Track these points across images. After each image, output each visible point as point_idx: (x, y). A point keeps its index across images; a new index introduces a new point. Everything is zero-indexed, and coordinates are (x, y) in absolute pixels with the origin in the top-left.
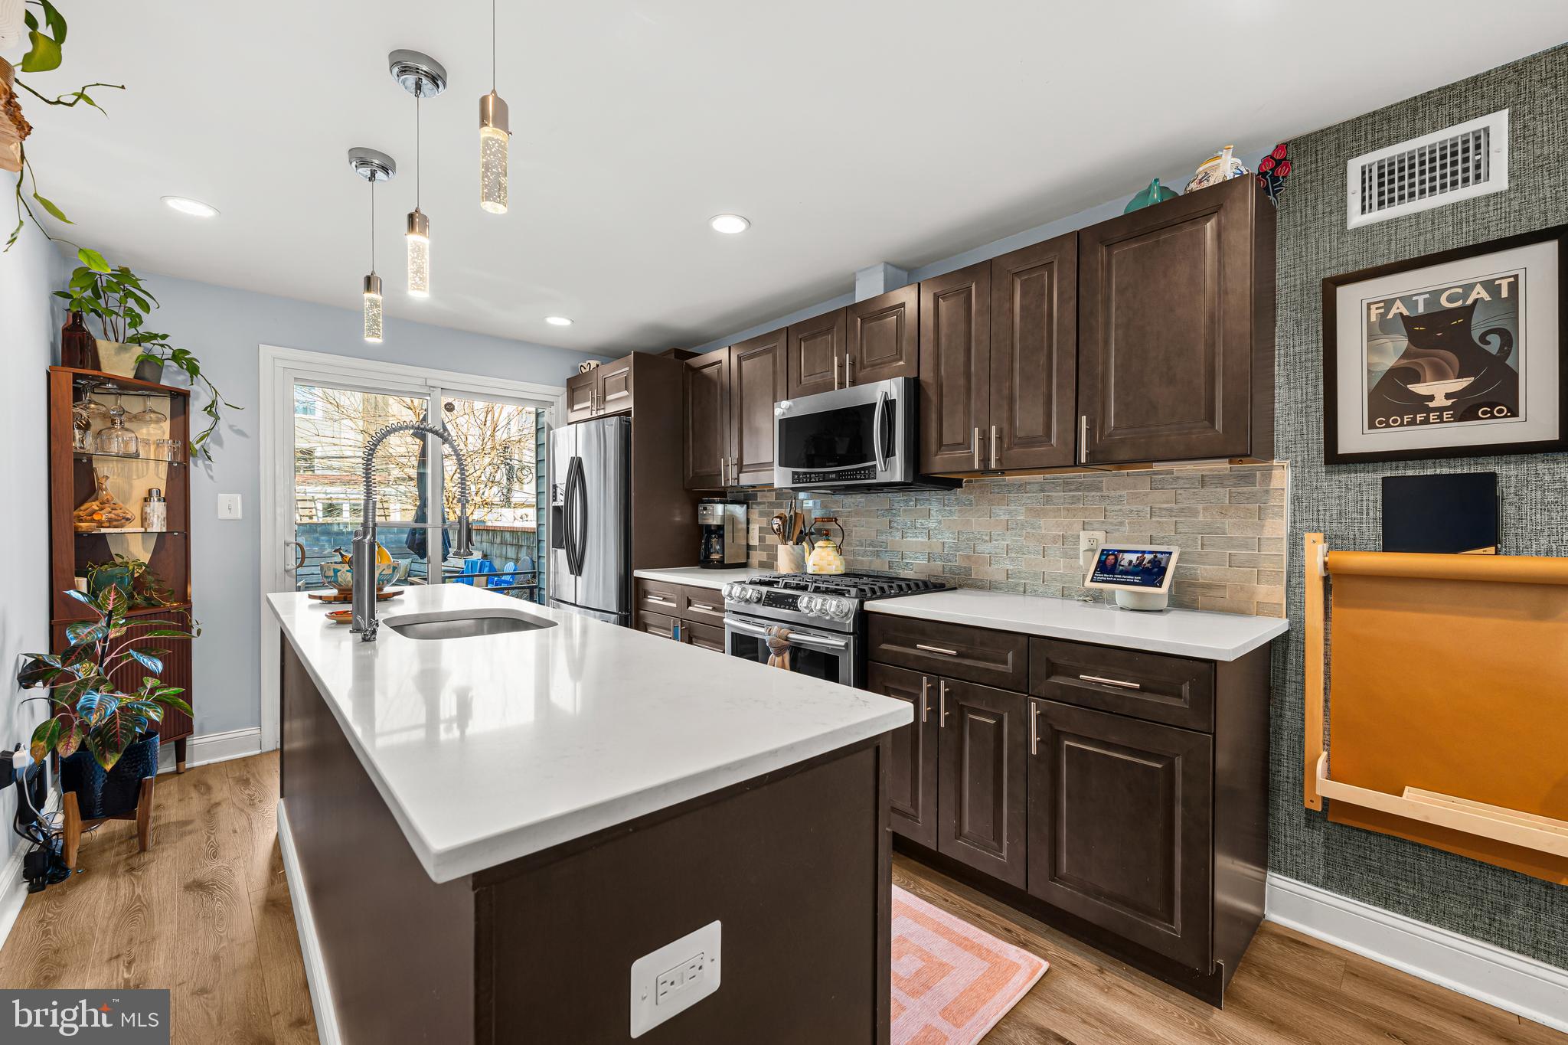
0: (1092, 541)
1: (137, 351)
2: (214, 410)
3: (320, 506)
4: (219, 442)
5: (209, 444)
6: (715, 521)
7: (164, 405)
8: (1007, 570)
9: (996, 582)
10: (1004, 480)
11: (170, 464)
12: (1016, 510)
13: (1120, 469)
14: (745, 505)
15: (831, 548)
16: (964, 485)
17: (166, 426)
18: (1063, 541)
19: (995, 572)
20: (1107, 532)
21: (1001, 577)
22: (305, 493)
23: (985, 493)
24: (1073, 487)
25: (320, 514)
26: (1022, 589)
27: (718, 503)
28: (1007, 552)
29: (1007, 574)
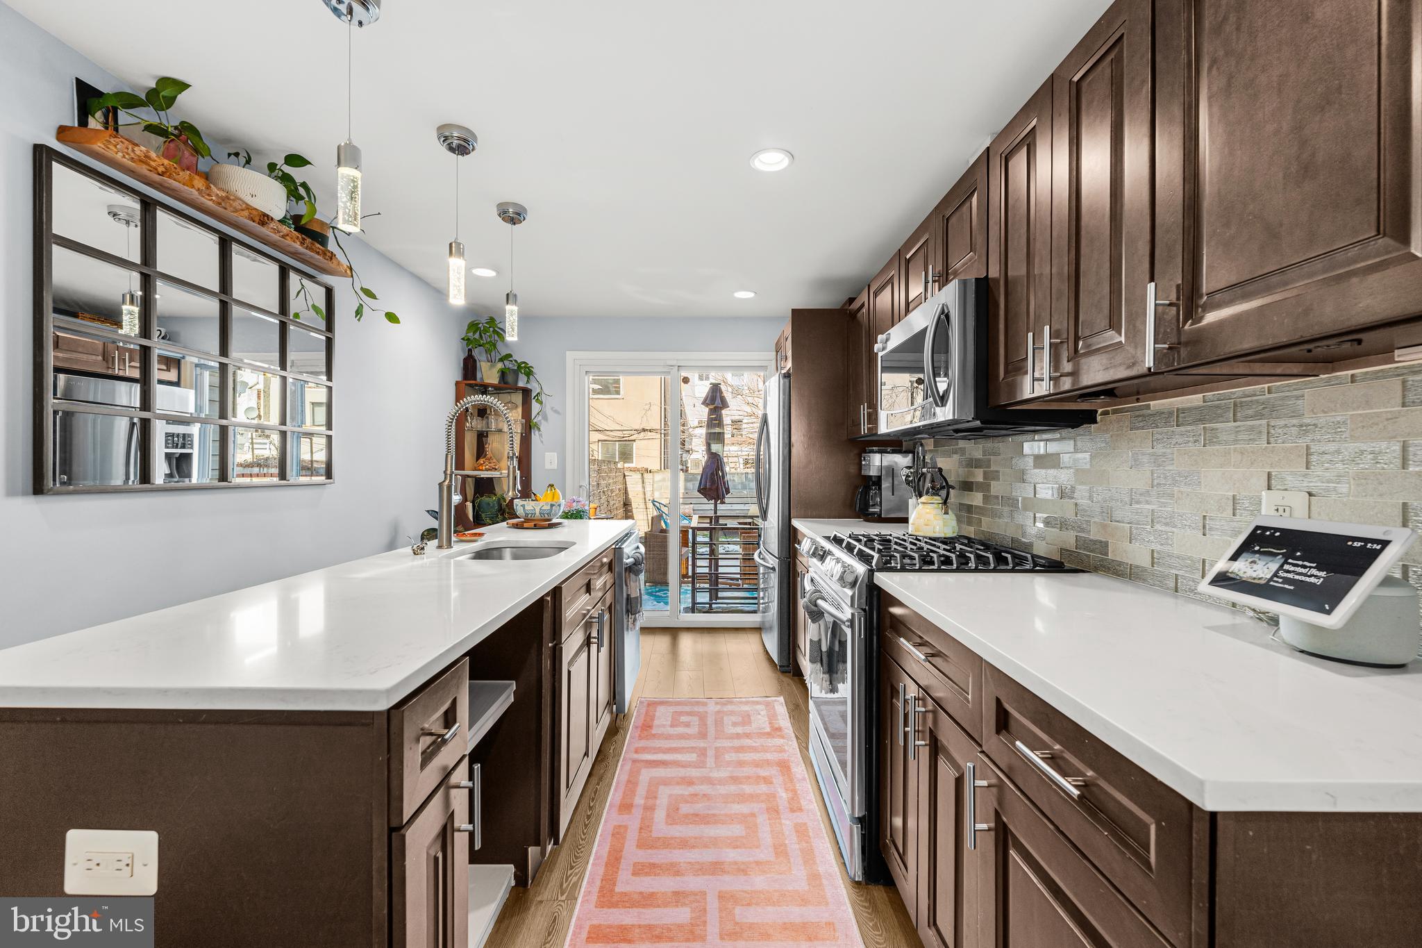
0: (1281, 509)
1: (500, 366)
2: (540, 398)
3: (741, 461)
4: (545, 418)
5: (540, 421)
6: (873, 472)
7: (518, 398)
8: (1153, 551)
9: (1137, 567)
10: (1148, 407)
11: (522, 434)
12: (1164, 455)
13: (1334, 370)
14: (911, 455)
15: (936, 505)
16: (1099, 418)
17: (520, 410)
18: (1234, 509)
19: (1135, 554)
20: (1310, 494)
21: (1143, 560)
22: (729, 451)
23: (1125, 429)
24: (1250, 412)
25: (742, 466)
26: (1172, 585)
27: (876, 452)
28: (1152, 521)
29: (1153, 558)
